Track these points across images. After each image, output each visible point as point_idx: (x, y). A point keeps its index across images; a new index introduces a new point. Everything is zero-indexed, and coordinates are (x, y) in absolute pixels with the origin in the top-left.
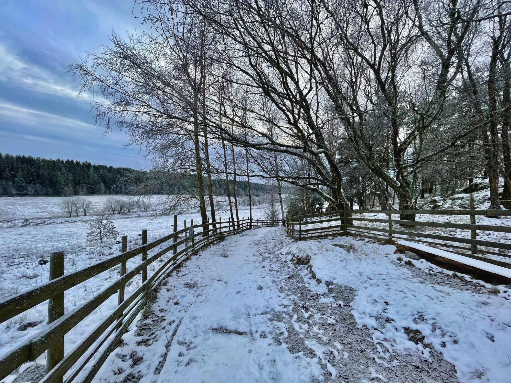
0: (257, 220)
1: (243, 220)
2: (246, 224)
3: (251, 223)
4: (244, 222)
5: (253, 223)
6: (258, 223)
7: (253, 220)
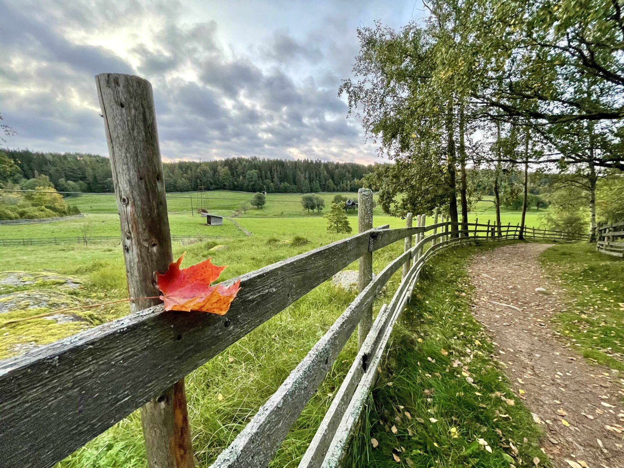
0: (534, 230)
1: (509, 226)
2: (513, 233)
3: (521, 232)
4: (510, 229)
5: (526, 232)
6: (534, 233)
7: (526, 228)
